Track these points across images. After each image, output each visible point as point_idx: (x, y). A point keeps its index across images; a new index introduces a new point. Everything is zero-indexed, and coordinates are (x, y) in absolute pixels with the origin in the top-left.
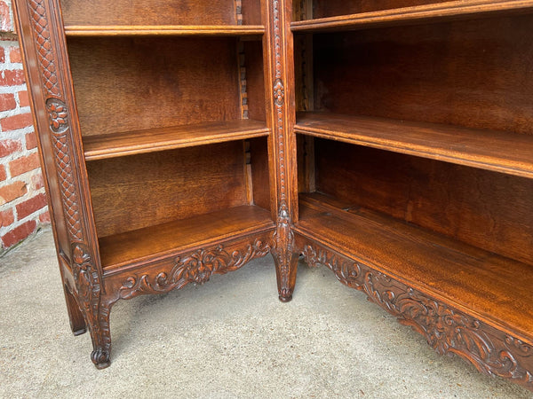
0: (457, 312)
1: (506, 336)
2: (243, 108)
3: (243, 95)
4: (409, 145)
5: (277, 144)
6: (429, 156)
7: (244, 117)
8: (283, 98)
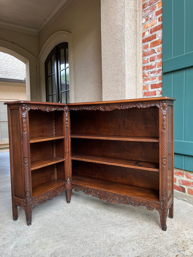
0: (112, 193)
1: (120, 195)
2: (55, 154)
3: (55, 151)
4: (100, 162)
5: (67, 162)
6: (104, 163)
7: (55, 156)
8: (69, 152)
